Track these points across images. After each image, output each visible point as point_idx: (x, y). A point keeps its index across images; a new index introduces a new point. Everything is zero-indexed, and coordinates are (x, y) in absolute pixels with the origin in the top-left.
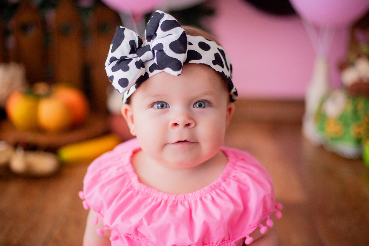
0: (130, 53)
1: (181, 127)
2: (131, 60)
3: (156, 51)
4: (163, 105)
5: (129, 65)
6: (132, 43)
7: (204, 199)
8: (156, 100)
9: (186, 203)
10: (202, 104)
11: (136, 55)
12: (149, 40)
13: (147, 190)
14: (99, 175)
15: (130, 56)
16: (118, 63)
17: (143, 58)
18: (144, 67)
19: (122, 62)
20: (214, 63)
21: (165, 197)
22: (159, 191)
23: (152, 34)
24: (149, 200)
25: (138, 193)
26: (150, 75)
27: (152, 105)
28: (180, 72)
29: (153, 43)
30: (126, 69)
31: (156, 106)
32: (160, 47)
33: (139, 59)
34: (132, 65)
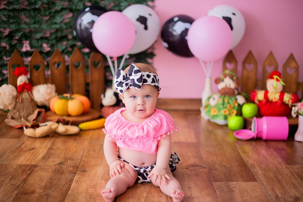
0: (123, 80)
1: (140, 105)
2: (124, 82)
3: (132, 81)
4: (135, 97)
5: (123, 85)
6: (124, 76)
7: (147, 122)
8: (132, 95)
9: (142, 125)
10: (147, 96)
11: (125, 81)
12: (129, 76)
13: (128, 122)
14: (110, 120)
15: (123, 81)
16: (119, 83)
17: (127, 82)
18: (128, 85)
19: (120, 83)
20: (152, 83)
21: (135, 124)
22: (132, 122)
23: (131, 74)
24: (129, 125)
25: (125, 123)
26: (130, 87)
27: (131, 97)
28: (140, 89)
29: (131, 78)
30: (122, 86)
31: (132, 97)
32: (133, 80)
33: (126, 82)
34: (124, 85)
